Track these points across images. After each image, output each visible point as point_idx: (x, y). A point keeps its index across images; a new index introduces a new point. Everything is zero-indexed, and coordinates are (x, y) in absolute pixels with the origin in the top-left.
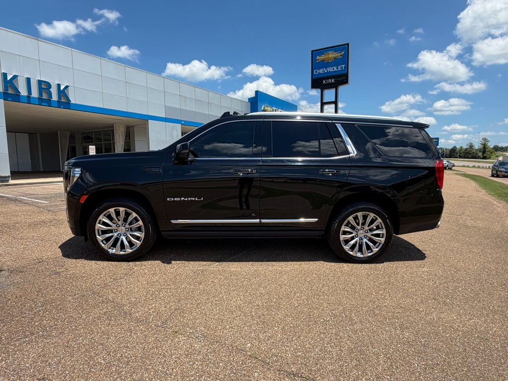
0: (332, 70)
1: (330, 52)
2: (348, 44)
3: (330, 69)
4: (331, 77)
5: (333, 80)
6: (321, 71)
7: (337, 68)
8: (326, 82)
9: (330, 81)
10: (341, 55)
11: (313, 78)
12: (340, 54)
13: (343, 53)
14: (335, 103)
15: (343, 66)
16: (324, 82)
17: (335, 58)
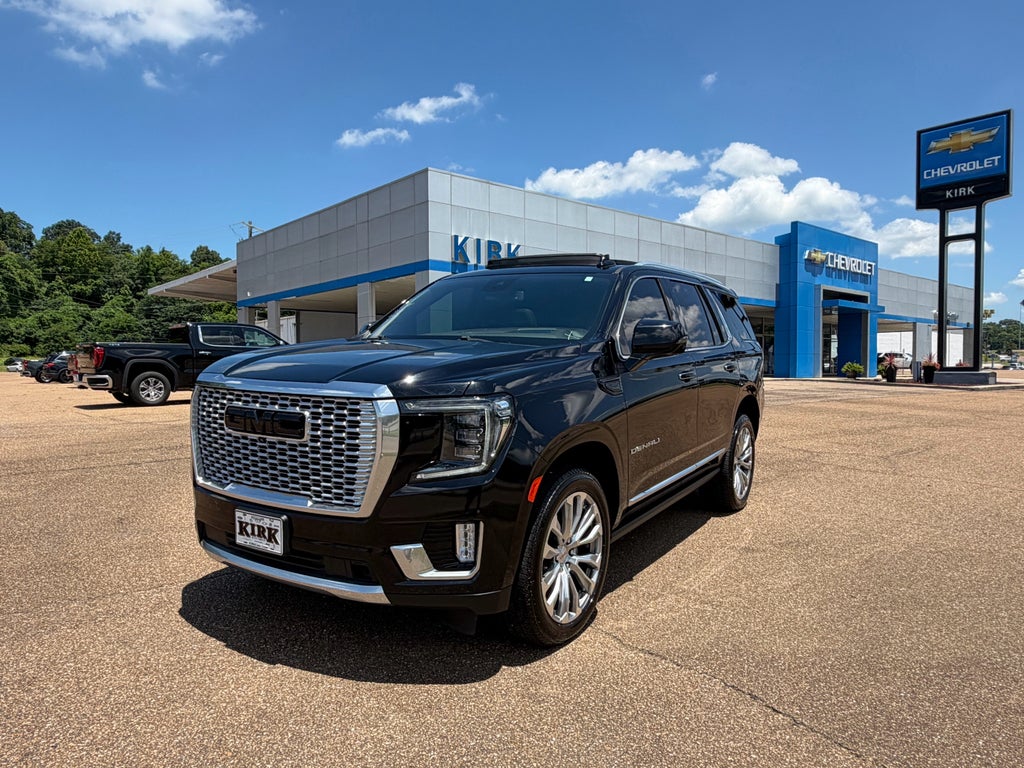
0: (968, 169)
1: (962, 132)
2: (1008, 113)
3: (964, 168)
4: (965, 184)
5: (970, 190)
6: (941, 172)
7: (981, 164)
8: (953, 194)
9: (962, 191)
10: (990, 137)
11: (922, 186)
12: (988, 134)
13: (994, 132)
14: (977, 237)
15: (996, 158)
16: (948, 194)
17: (975, 144)
